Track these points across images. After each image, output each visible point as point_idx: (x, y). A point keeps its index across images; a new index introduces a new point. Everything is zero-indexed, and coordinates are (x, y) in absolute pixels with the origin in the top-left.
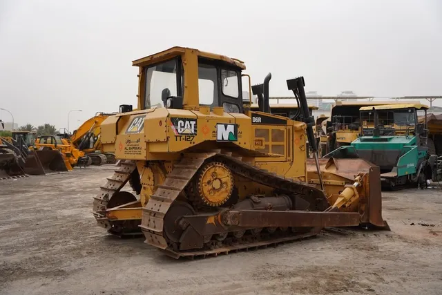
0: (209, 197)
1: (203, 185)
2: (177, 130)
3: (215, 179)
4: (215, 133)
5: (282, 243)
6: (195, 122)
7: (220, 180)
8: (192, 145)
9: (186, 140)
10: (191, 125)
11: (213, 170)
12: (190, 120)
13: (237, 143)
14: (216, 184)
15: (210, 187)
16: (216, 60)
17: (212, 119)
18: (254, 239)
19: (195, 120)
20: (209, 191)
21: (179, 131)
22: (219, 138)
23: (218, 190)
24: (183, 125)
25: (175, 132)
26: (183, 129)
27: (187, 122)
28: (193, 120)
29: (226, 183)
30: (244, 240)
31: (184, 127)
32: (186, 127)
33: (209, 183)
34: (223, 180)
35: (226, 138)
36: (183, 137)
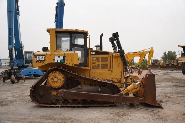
0: (52, 84)
1: (49, 80)
2: (37, 59)
3: (55, 78)
4: (54, 60)
5: (90, 107)
6: (44, 56)
7: (57, 78)
8: (43, 64)
9: (41, 63)
10: (43, 57)
11: (54, 74)
12: (42, 55)
13: (65, 63)
14: (56, 80)
15: (53, 81)
16: (69, 31)
17: (53, 54)
18: (79, 103)
19: (45, 55)
20: (52, 82)
21: (38, 60)
22: (56, 61)
23: (56, 82)
24: (39, 57)
25: (36, 60)
26: (39, 59)
27: (41, 56)
28: (44, 55)
29: (60, 79)
30: (73, 103)
31: (40, 58)
32: (41, 58)
33: (52, 79)
34: (59, 78)
35: (59, 61)
36: (40, 62)
